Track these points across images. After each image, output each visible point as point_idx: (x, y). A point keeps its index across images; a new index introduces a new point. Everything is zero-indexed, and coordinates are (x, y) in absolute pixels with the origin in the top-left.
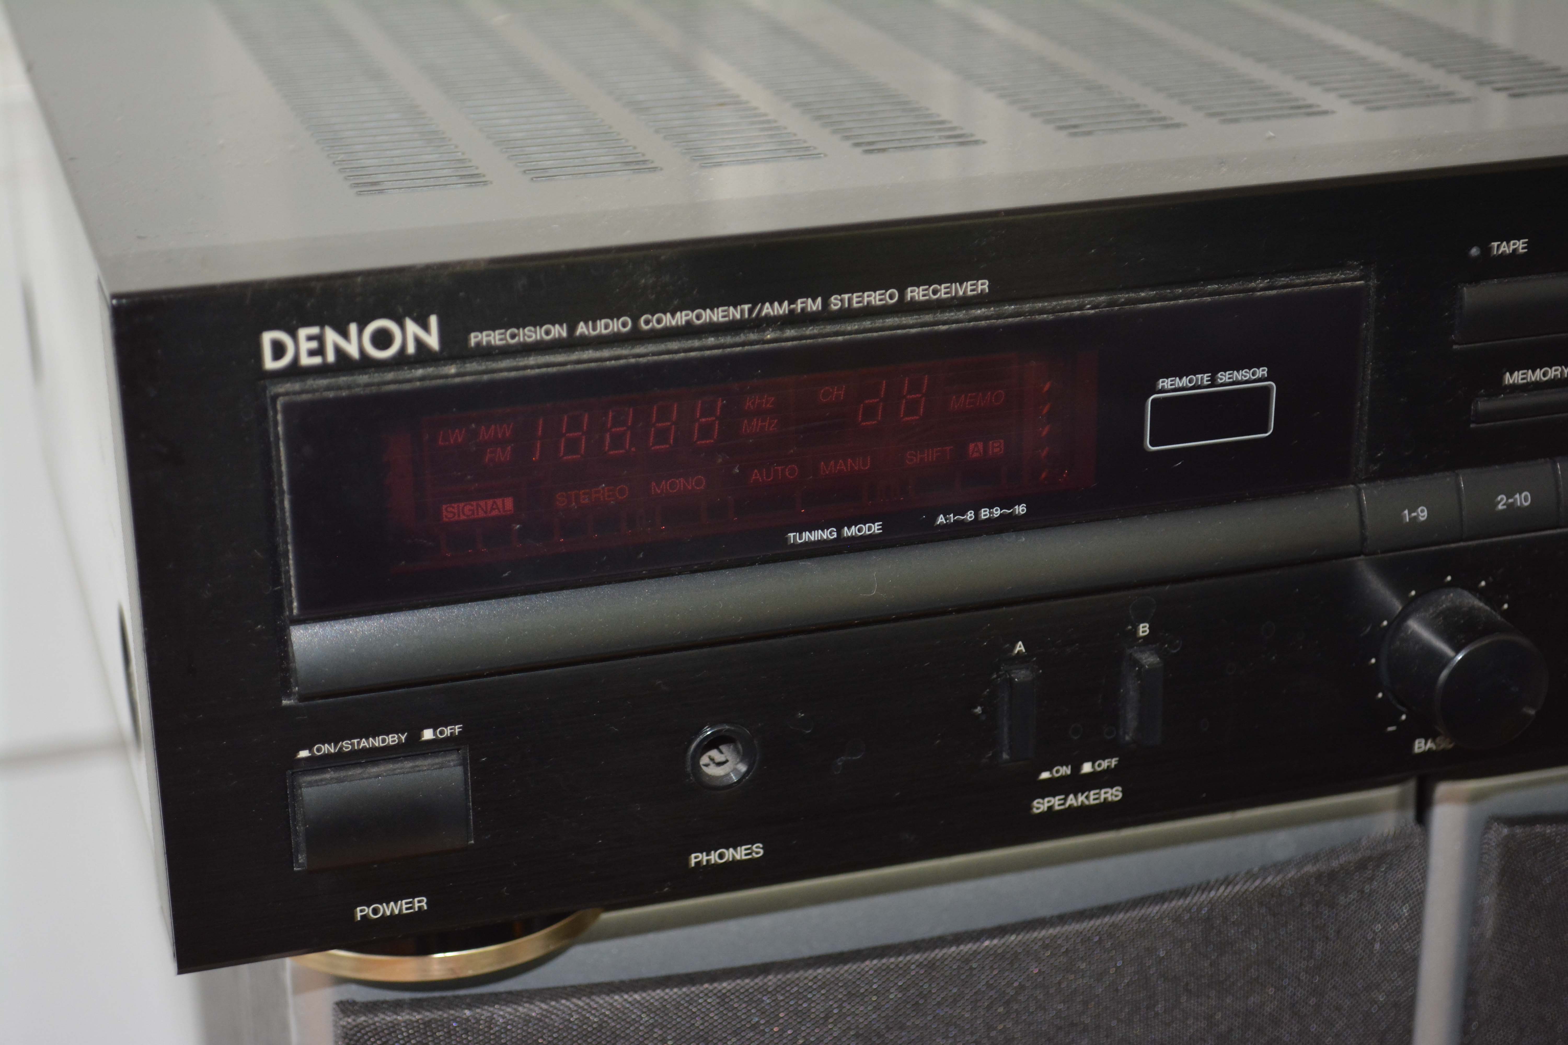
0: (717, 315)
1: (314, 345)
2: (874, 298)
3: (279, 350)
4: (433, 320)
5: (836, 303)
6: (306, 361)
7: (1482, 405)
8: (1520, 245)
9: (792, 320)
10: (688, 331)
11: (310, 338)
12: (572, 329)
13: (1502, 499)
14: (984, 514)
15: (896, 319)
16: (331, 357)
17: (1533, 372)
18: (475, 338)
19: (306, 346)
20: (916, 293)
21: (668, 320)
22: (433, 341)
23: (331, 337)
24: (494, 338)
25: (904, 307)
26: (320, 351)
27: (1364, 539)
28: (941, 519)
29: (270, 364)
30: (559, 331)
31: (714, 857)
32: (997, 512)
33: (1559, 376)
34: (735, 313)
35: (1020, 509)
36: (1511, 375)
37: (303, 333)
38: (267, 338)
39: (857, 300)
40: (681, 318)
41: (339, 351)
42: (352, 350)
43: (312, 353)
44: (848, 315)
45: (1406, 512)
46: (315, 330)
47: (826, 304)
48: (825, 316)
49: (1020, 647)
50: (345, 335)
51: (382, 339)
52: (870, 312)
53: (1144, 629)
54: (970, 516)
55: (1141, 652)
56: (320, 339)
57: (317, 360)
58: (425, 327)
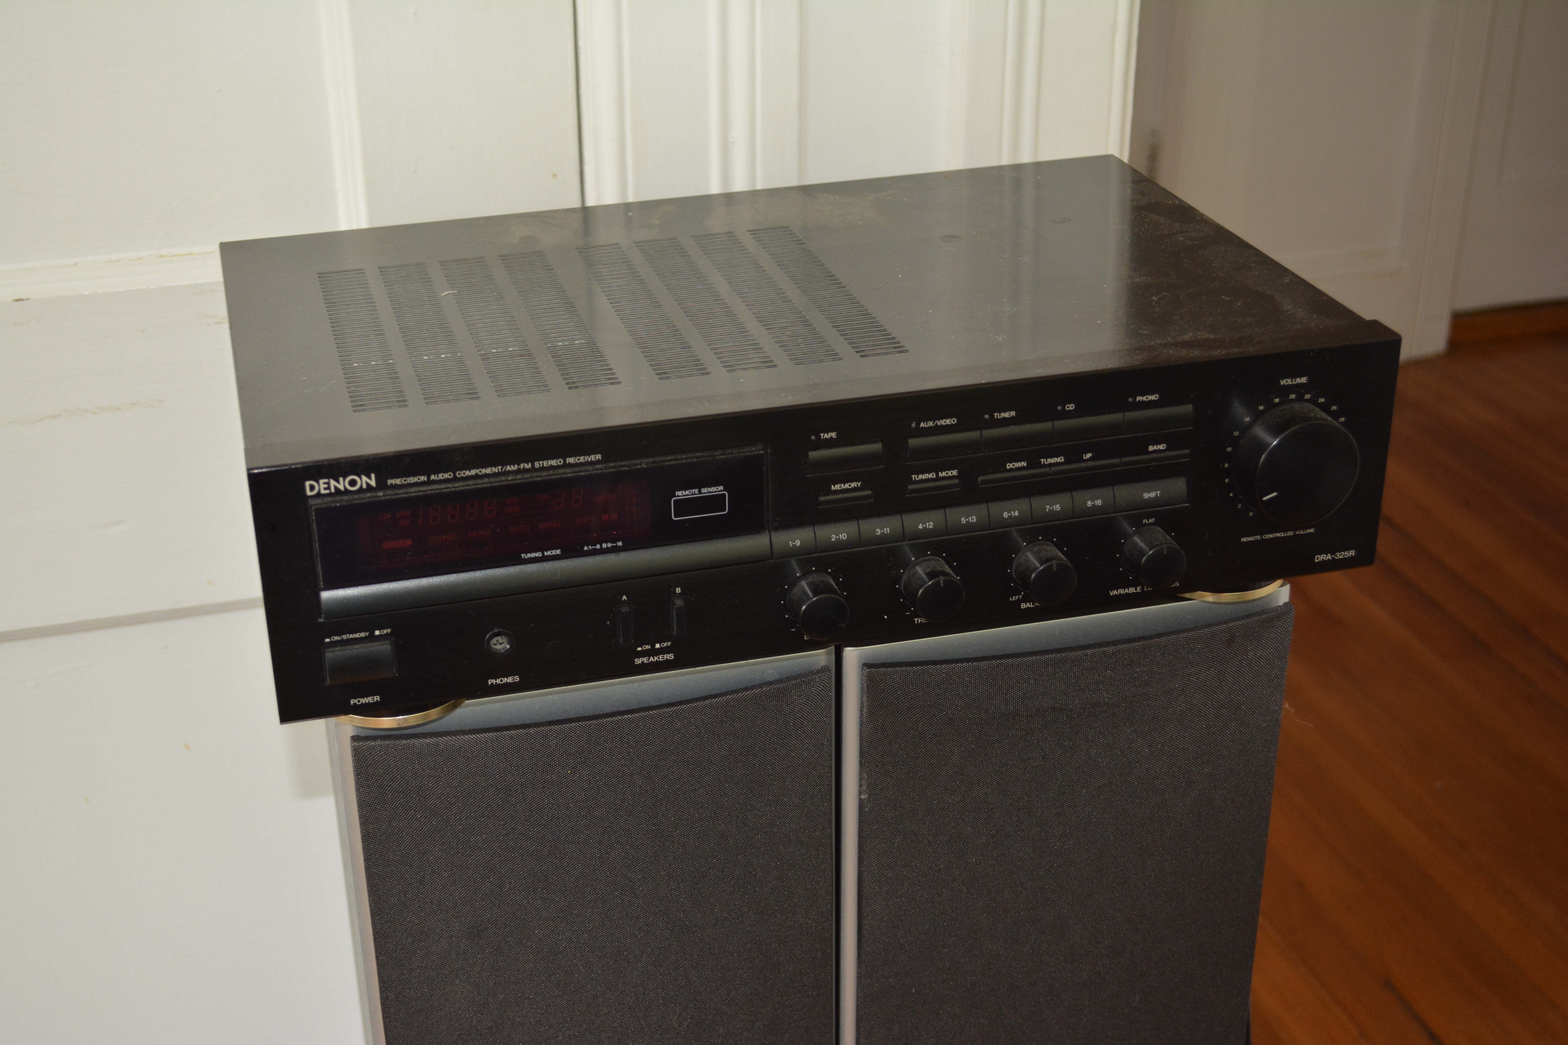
0: (488, 471)
1: (326, 486)
2: (553, 463)
3: (312, 488)
4: (373, 476)
5: (537, 465)
6: (323, 492)
7: (822, 499)
8: (833, 435)
9: (519, 471)
10: (477, 476)
11: (324, 483)
12: (429, 478)
13: (833, 537)
14: (604, 546)
15: (564, 470)
16: (333, 490)
17: (844, 485)
18: (389, 482)
19: (323, 486)
20: (571, 460)
21: (468, 473)
22: (373, 483)
23: (333, 483)
24: (398, 481)
25: (566, 465)
26: (328, 488)
27: (772, 553)
28: (586, 548)
29: (309, 493)
30: (423, 478)
31: (498, 681)
32: (610, 545)
33: (856, 486)
34: (495, 470)
35: (620, 544)
36: (834, 486)
37: (321, 481)
38: (308, 483)
39: (545, 464)
40: (473, 472)
41: (336, 488)
42: (341, 487)
43: (325, 489)
44: (542, 469)
45: (790, 542)
46: (326, 480)
47: (533, 465)
48: (533, 469)
49: (624, 598)
50: (338, 481)
51: (353, 483)
52: (551, 467)
53: (678, 590)
54: (598, 546)
55: (677, 599)
56: (328, 483)
57: (327, 491)
58: (370, 478)
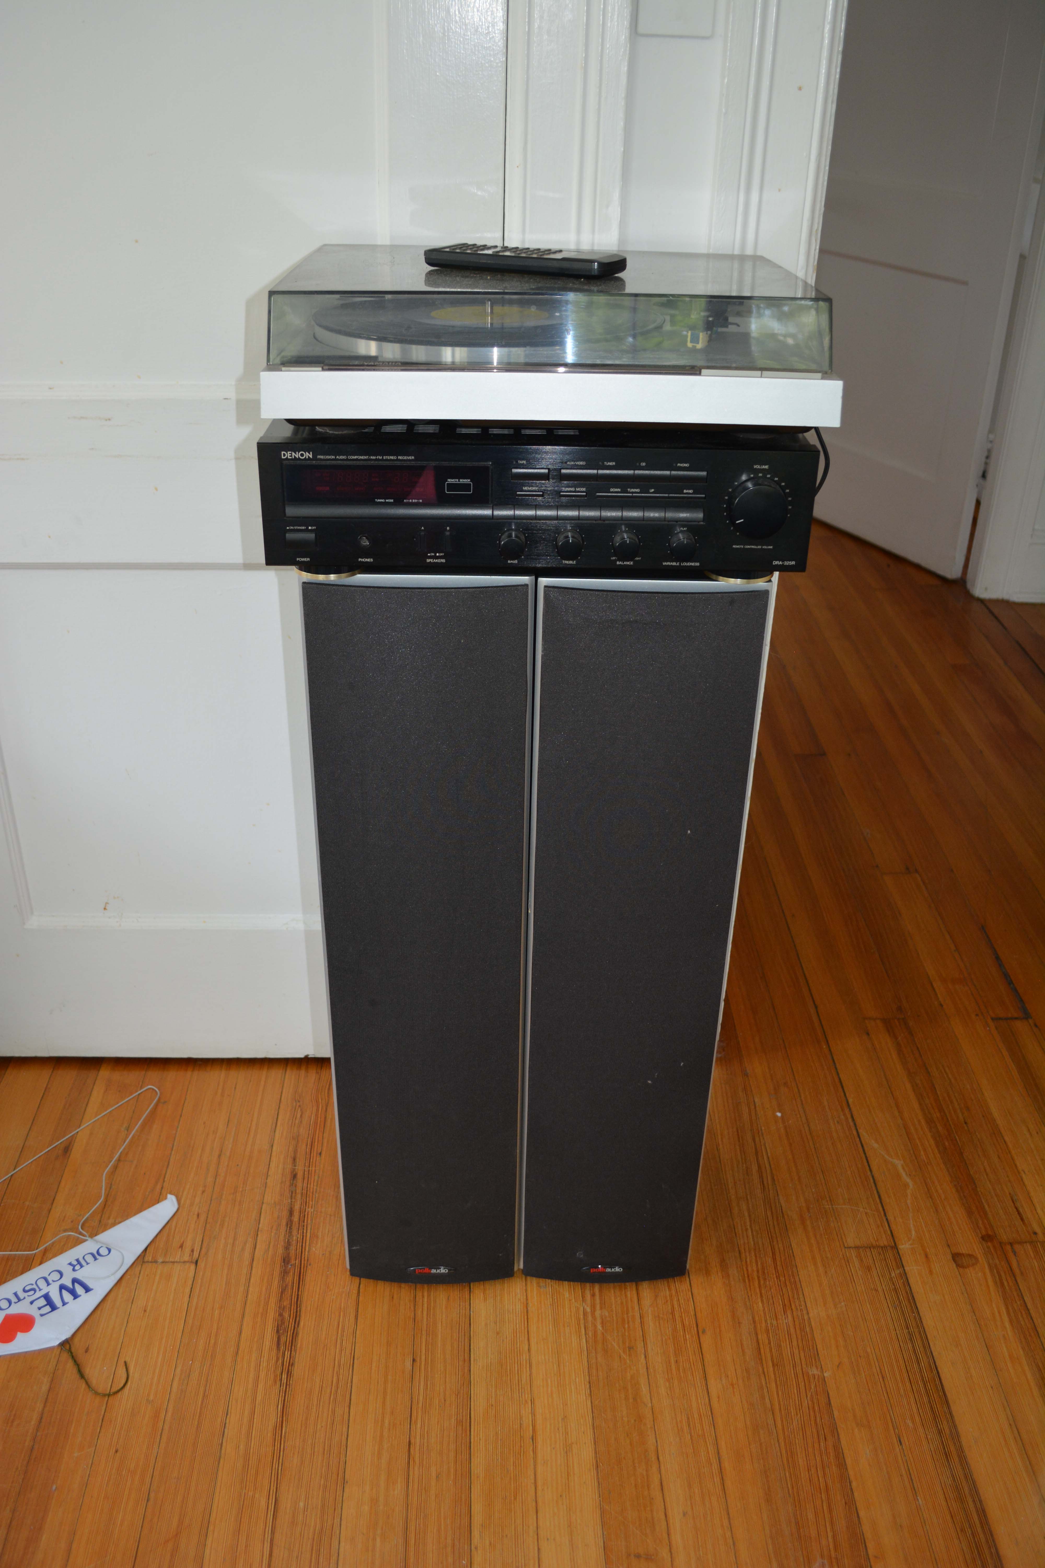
0: (362, 457)
1: (290, 455)
2: (392, 458)
3: (284, 455)
4: (311, 453)
5: (384, 458)
6: (289, 457)
7: (518, 493)
9: (376, 460)
10: (357, 460)
11: (290, 453)
12: (336, 457)
14: (414, 501)
15: (396, 462)
16: (293, 457)
17: (529, 488)
18: (318, 457)
19: (289, 455)
20: (400, 458)
21: (353, 457)
22: (311, 456)
23: (293, 454)
24: (322, 457)
25: (397, 460)
26: (291, 456)
27: (493, 516)
28: (405, 501)
29: (283, 457)
30: (333, 457)
31: (363, 560)
32: (416, 501)
33: (535, 489)
34: (365, 457)
35: (421, 501)
36: (524, 487)
37: (289, 452)
38: (283, 453)
39: (388, 458)
40: (356, 457)
41: (294, 456)
42: (297, 456)
43: (290, 456)
44: (387, 460)
46: (291, 452)
47: (383, 457)
48: (382, 460)
49: (423, 528)
50: (296, 454)
51: (302, 455)
52: (391, 460)
53: (448, 528)
54: (411, 501)
55: (448, 533)
56: (291, 454)
57: (291, 458)
58: (310, 454)
